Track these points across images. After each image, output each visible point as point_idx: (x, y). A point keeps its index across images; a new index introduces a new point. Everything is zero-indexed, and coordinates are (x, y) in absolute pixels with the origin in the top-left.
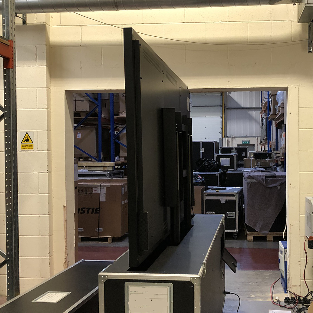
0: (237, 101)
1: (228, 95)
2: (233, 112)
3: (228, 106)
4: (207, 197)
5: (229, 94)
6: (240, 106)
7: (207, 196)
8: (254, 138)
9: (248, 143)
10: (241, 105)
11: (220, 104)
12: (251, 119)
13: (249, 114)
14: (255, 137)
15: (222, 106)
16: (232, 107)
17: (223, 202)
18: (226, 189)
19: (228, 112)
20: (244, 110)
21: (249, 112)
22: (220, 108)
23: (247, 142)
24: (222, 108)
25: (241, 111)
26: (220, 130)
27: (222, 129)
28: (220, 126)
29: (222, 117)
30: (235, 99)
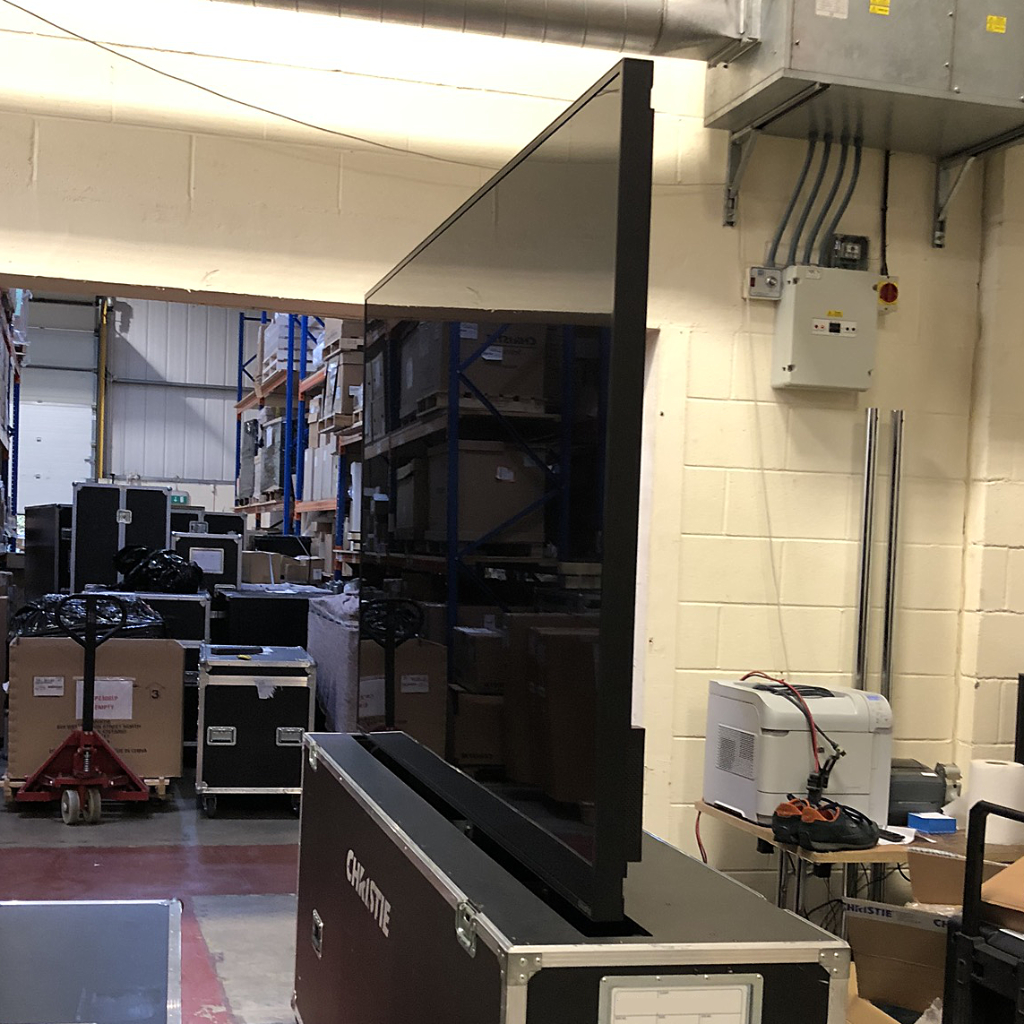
0: (148, 359)
1: (117, 336)
2: (135, 393)
3: (119, 370)
4: (211, 677)
5: (123, 334)
6: (159, 376)
7: (211, 673)
8: (204, 486)
9: (182, 500)
10: (162, 373)
11: (90, 362)
12: (194, 422)
13: (187, 408)
14: (207, 483)
15: (97, 372)
16: (132, 377)
17: (265, 694)
18: (261, 651)
19: (118, 393)
20: (171, 392)
21: (188, 399)
22: (92, 377)
23: (178, 498)
24: (98, 380)
25: (159, 393)
26: (89, 453)
27: (96, 448)
28: (88, 438)
29: (97, 410)
30: (143, 355)
